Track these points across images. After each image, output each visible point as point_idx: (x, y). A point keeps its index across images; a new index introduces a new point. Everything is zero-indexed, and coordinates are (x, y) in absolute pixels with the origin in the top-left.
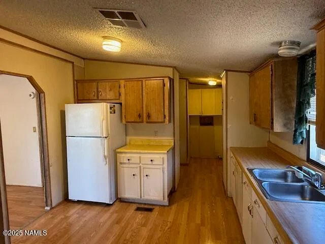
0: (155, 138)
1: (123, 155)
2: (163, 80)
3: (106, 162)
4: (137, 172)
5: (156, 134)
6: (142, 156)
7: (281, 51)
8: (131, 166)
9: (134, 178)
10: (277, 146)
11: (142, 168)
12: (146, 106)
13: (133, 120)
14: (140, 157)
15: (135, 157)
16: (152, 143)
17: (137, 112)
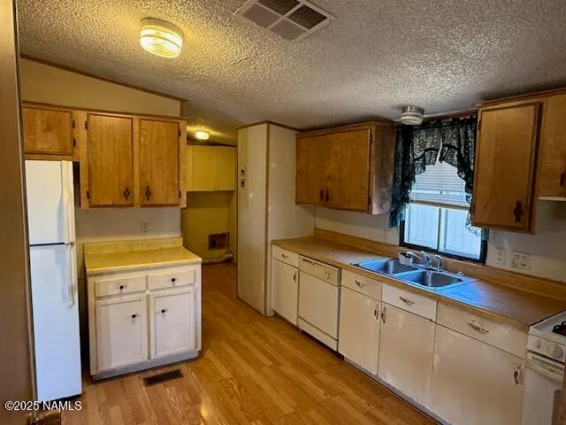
0: (147, 238)
1: (104, 279)
2: (178, 123)
3: (73, 300)
4: (140, 309)
5: (145, 228)
6: (151, 274)
7: (403, 118)
8: (126, 298)
9: (133, 322)
10: (336, 233)
11: (152, 300)
12: (142, 173)
13: (111, 203)
14: (147, 277)
15: (134, 280)
16: (137, 249)
17: (120, 184)
